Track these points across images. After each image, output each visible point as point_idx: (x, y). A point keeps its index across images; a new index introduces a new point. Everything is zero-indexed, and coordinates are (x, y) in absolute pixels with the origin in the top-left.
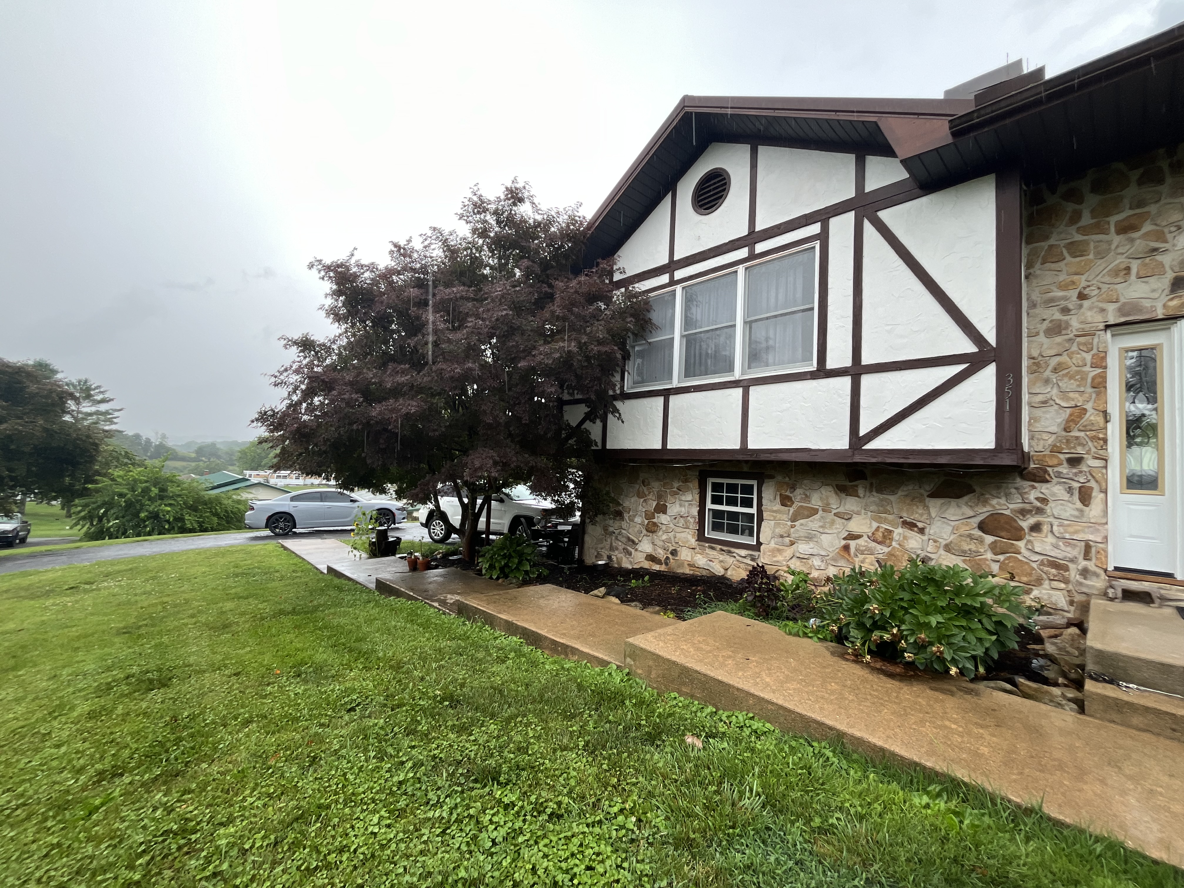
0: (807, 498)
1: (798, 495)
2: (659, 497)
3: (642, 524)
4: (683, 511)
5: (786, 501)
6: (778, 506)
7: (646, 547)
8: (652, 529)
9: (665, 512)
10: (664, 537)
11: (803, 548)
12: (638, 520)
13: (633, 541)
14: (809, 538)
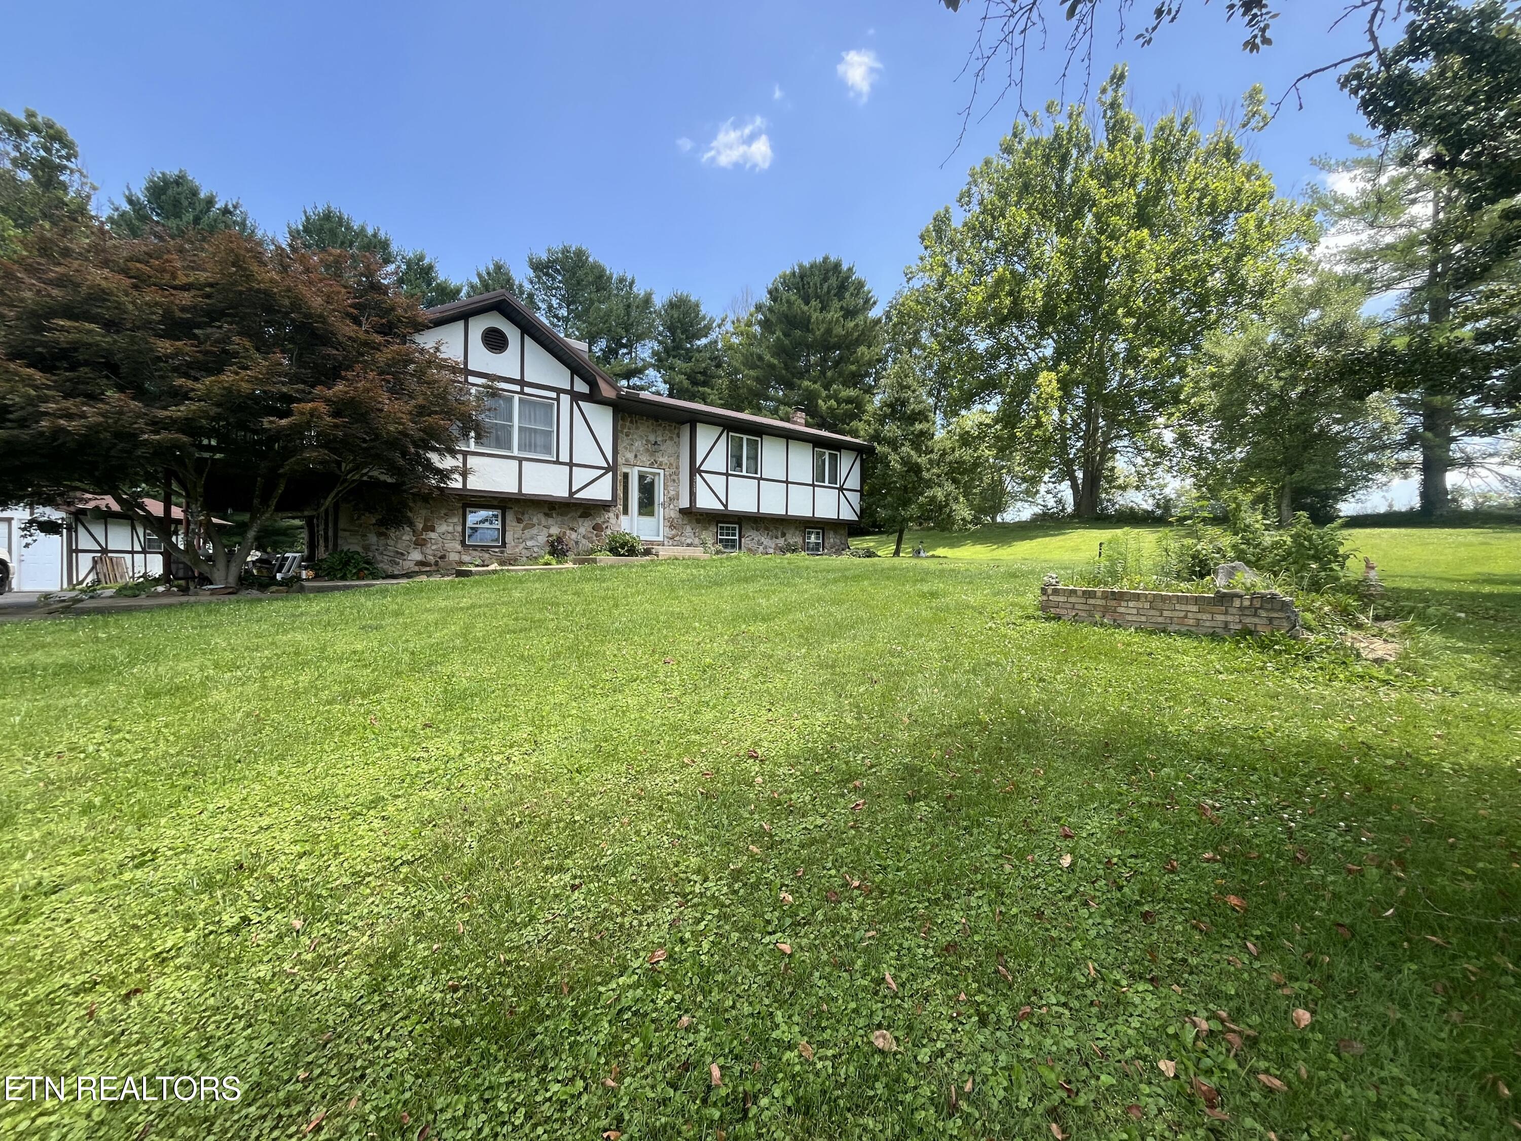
0: (530, 519)
1: (526, 517)
2: (426, 520)
3: (410, 541)
4: (451, 529)
5: (519, 521)
6: (515, 524)
7: (416, 556)
8: (420, 543)
9: (433, 530)
10: (434, 547)
11: (529, 543)
12: (406, 537)
13: (402, 554)
14: (532, 538)
